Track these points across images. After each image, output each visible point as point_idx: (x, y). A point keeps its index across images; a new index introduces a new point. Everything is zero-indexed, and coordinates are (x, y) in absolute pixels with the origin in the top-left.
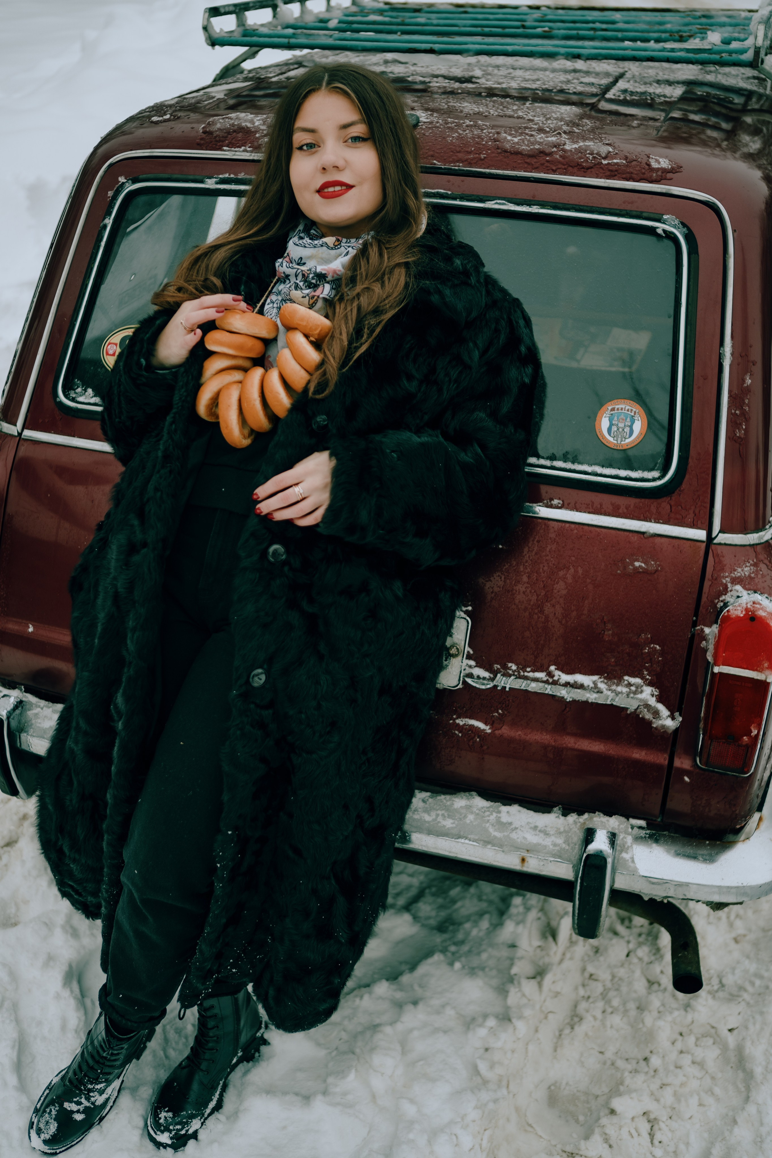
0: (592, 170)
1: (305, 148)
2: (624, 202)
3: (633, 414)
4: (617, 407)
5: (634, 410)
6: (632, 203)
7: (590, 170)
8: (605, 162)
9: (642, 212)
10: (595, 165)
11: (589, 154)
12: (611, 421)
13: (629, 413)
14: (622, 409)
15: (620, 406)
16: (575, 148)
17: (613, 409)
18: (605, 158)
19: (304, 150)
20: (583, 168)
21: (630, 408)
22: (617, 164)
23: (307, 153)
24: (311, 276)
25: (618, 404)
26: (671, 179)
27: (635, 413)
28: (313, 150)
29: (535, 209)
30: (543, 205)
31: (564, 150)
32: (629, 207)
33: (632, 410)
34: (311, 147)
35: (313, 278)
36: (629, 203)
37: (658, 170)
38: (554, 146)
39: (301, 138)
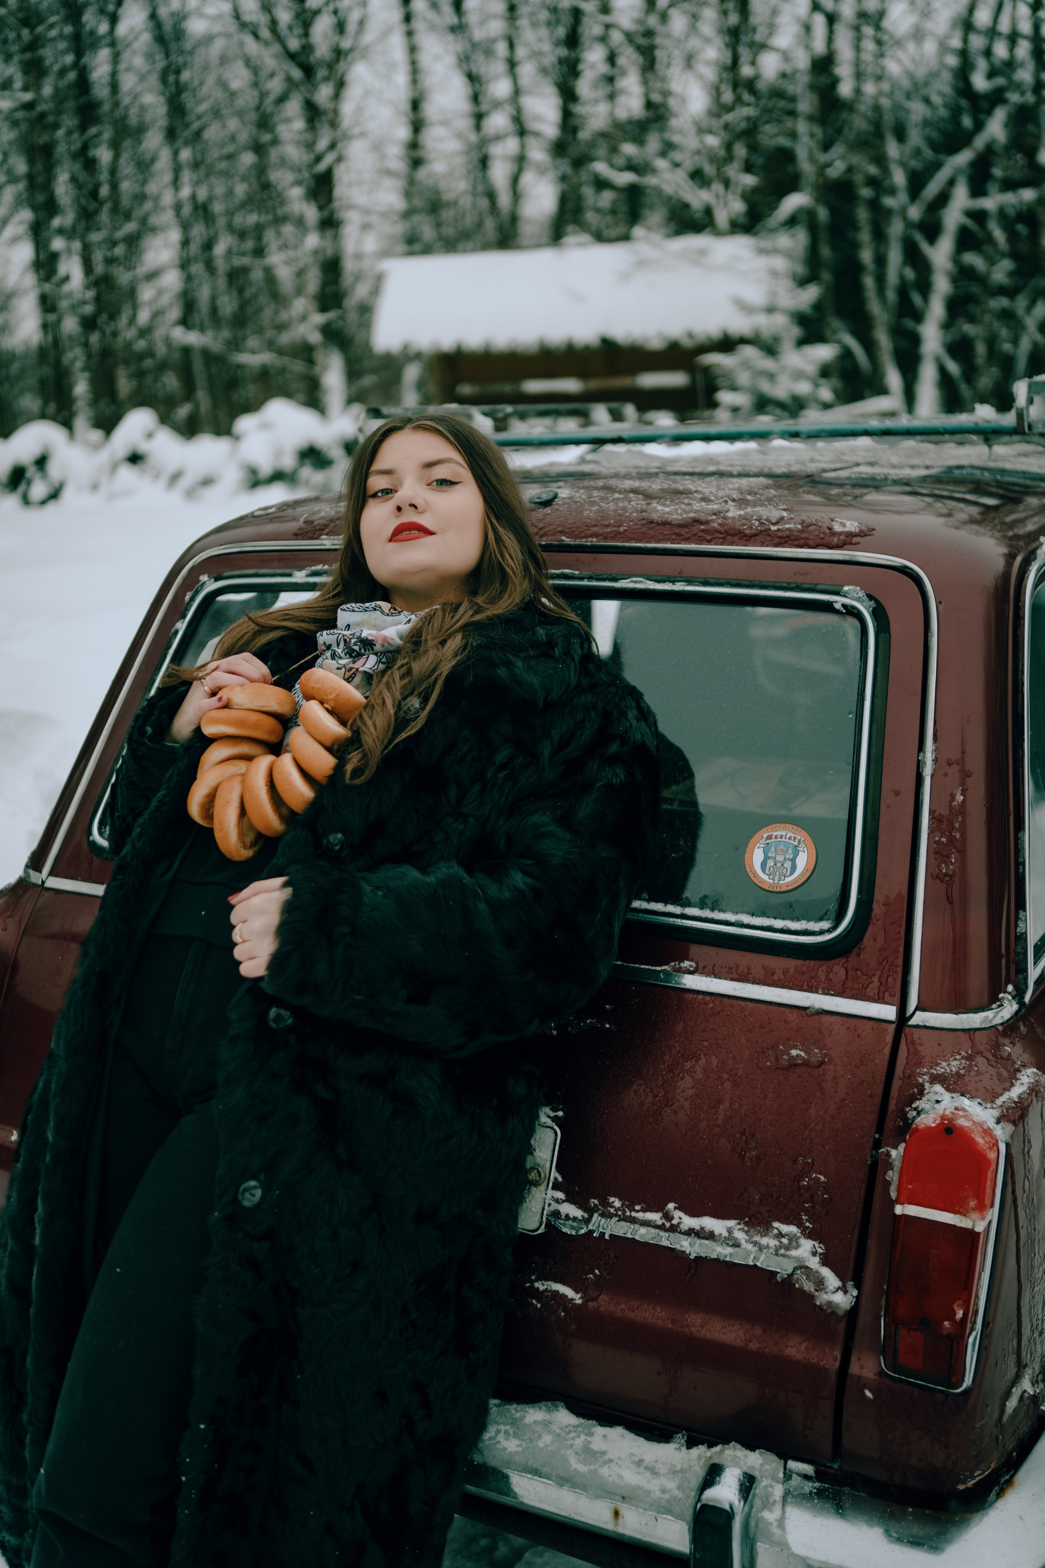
0: (757, 537)
1: (380, 494)
2: (795, 574)
3: (796, 843)
4: (775, 834)
5: (799, 838)
6: (805, 574)
7: (753, 538)
8: (773, 528)
9: (817, 584)
10: (761, 531)
11: (756, 520)
12: (766, 852)
13: (792, 842)
14: (781, 837)
15: (779, 833)
16: (740, 516)
17: (770, 837)
18: (774, 524)
19: (379, 497)
20: (746, 536)
21: (793, 835)
22: (789, 530)
23: (381, 500)
24: (353, 641)
25: (777, 831)
26: (858, 544)
27: (799, 841)
28: (391, 495)
29: (679, 587)
30: (690, 582)
31: (725, 518)
32: (800, 579)
33: (795, 838)
34: (387, 493)
35: (355, 644)
36: (801, 574)
37: (841, 533)
38: (715, 514)
39: (376, 482)
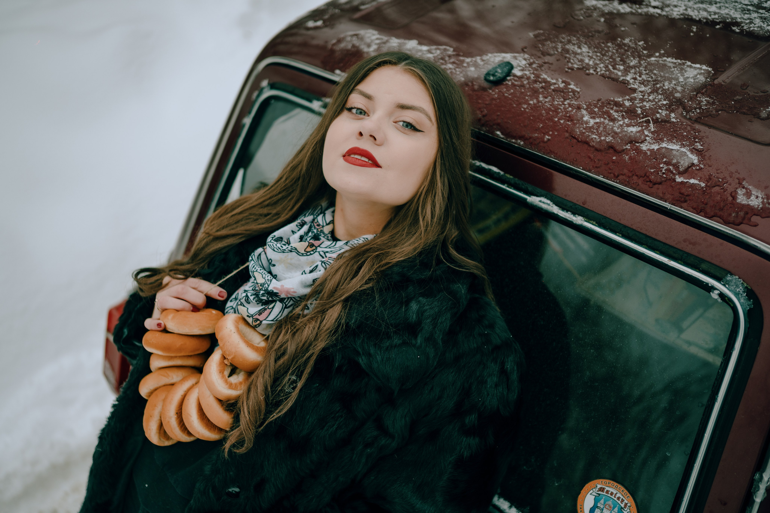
0: (660, 186)
1: (354, 111)
2: (685, 241)
3: (623, 506)
4: (607, 488)
5: (626, 501)
6: (694, 244)
7: (657, 186)
8: (679, 179)
9: (703, 261)
10: (667, 180)
11: (665, 163)
13: (619, 502)
14: (612, 494)
15: (611, 490)
16: (652, 151)
17: (602, 489)
18: (681, 174)
20: (650, 181)
21: (622, 497)
22: (693, 186)
23: (353, 116)
24: (261, 292)
25: (609, 487)
26: (756, 226)
27: (626, 504)
28: (362, 116)
29: (580, 220)
30: (589, 218)
31: (638, 151)
32: (688, 249)
33: (623, 501)
34: (361, 113)
36: (690, 243)
37: (742, 207)
38: (631, 142)
39: (355, 100)
